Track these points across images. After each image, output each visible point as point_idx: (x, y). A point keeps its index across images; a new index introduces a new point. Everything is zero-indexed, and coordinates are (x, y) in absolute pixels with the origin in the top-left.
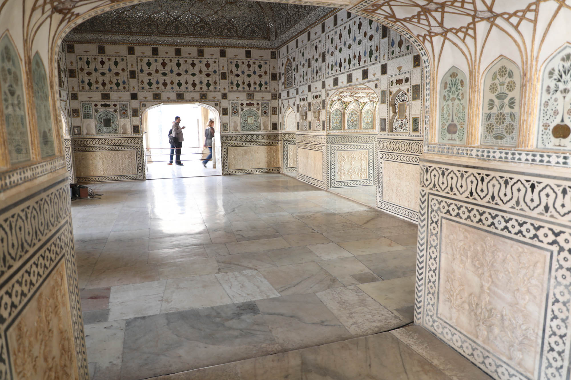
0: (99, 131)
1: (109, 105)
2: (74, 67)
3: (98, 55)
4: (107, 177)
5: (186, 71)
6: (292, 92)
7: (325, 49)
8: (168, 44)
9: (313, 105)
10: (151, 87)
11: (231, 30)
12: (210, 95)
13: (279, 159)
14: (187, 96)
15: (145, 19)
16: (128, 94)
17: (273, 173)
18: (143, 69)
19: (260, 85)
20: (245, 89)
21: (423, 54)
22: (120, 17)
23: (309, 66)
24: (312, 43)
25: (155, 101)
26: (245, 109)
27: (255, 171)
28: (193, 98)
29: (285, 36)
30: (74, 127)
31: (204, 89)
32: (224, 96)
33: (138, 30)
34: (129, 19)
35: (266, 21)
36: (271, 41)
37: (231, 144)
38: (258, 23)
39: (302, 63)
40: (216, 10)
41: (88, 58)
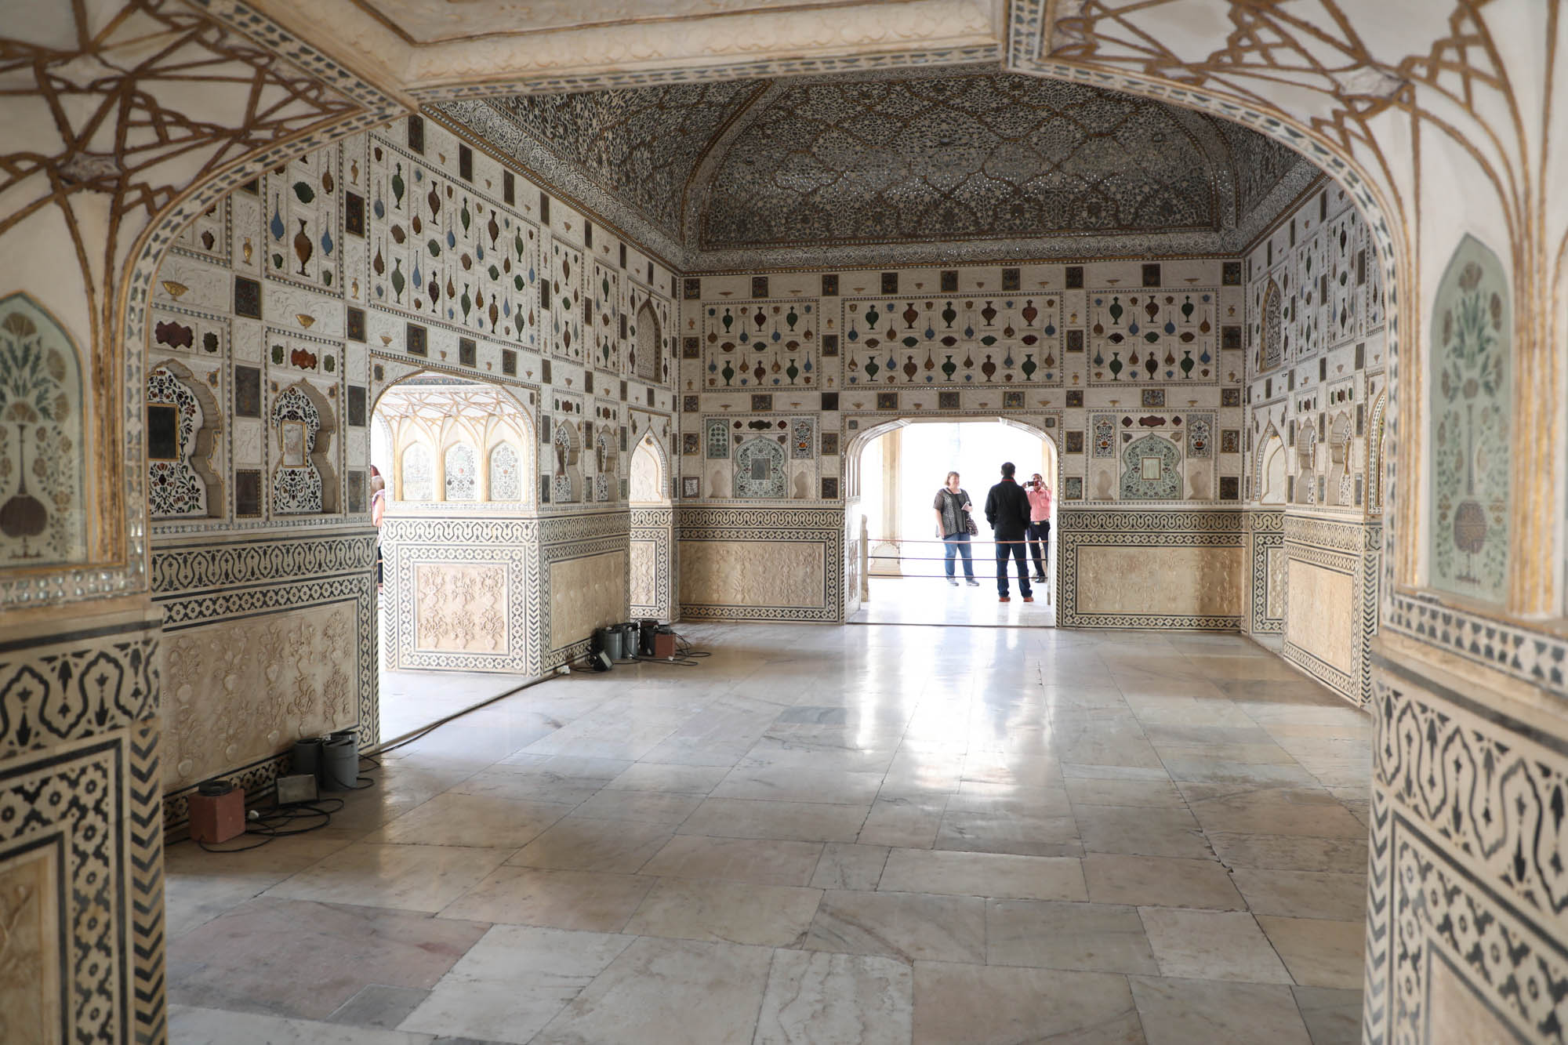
0: (740, 490)
1: (768, 425)
2: (696, 332)
3: (751, 299)
4: (749, 609)
5: (969, 332)
6: (1279, 381)
7: (1365, 241)
8: (924, 262)
9: (1331, 423)
10: (874, 378)
11: (1100, 211)
12: (1033, 396)
13: (1239, 588)
14: (969, 398)
15: (867, 203)
16: (817, 394)
17: (1218, 631)
18: (856, 330)
19: (1187, 365)
20: (1139, 378)
21: (1364, 197)
22: (806, 204)
23: (1324, 300)
24: (1332, 225)
25: (881, 415)
26: (1135, 436)
27: (1160, 622)
28: (983, 405)
29: (1261, 215)
30: (684, 479)
31: (1015, 380)
32: (1075, 399)
33: (849, 232)
34: (828, 207)
35: (1209, 175)
36: (1223, 232)
37: (1087, 538)
38: (1185, 184)
39: (1306, 291)
40: (1056, 159)
41: (728, 310)
